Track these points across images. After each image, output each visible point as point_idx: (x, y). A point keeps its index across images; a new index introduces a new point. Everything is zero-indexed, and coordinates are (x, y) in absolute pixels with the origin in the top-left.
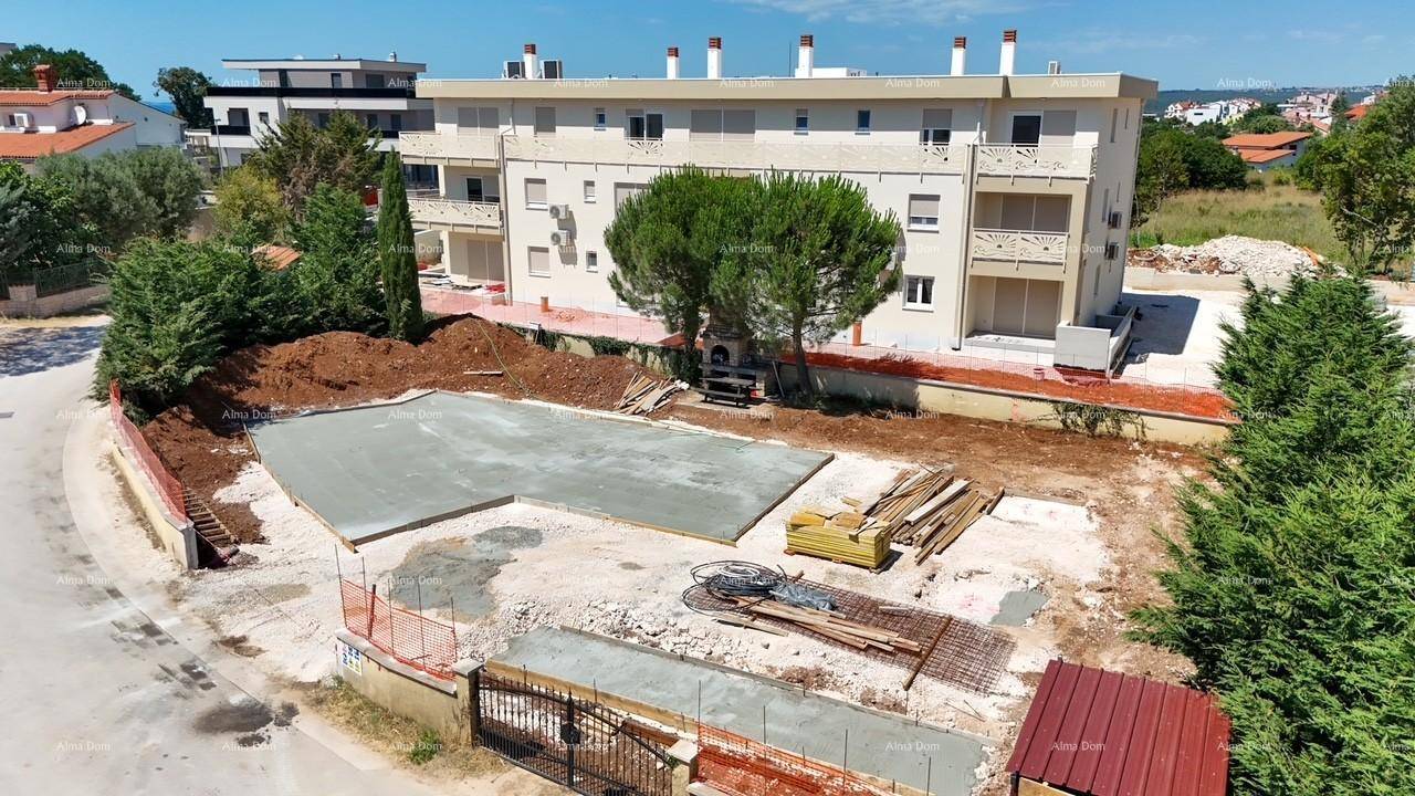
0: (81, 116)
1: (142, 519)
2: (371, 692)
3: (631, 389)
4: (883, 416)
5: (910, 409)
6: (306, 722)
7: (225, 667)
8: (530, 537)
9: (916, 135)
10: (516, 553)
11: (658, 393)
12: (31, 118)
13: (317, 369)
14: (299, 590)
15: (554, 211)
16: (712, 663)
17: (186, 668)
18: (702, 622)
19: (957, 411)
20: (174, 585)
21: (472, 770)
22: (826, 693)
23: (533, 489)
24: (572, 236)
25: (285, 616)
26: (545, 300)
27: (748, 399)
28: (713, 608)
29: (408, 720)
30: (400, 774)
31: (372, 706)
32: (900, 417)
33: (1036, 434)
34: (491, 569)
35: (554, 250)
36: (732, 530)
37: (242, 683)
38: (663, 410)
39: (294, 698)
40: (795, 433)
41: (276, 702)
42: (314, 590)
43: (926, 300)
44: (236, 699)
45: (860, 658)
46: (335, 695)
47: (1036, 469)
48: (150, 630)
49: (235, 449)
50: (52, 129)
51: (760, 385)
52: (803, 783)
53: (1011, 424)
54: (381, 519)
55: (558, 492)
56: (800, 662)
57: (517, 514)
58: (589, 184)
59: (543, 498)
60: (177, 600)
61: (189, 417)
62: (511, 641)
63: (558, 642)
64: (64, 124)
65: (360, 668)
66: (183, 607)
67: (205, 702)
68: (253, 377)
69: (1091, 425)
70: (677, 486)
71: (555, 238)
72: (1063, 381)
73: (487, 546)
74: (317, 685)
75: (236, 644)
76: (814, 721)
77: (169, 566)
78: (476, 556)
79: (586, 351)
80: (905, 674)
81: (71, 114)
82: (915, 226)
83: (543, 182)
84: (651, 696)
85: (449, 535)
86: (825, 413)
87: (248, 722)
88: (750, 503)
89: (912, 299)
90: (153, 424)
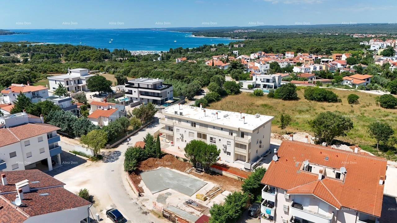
0: (111, 107)
1: (132, 189)
2: (155, 211)
3: (187, 169)
4: (218, 176)
5: (221, 175)
6: (150, 213)
7: (143, 208)
8: (170, 194)
9: (228, 133)
10: (169, 196)
11: (190, 170)
12: (103, 108)
13: (148, 164)
14: (148, 200)
15: (180, 134)
16: (184, 210)
17: (140, 208)
18: (184, 206)
19: (227, 176)
20: (137, 198)
21: (163, 219)
22: (193, 214)
23: (172, 187)
24: (183, 138)
25: (147, 203)
26: (179, 147)
27: (202, 171)
28: (186, 205)
29: (158, 214)
30: (157, 219)
31: (155, 213)
32: (220, 176)
33: (235, 180)
34: (166, 198)
35: (180, 140)
36: (191, 194)
37: (145, 209)
38: (190, 173)
39: (149, 211)
40: (205, 178)
41: (148, 211)
42: (150, 200)
43: (230, 155)
44: (145, 211)
45: (197, 211)
46: (152, 211)
47: (231, 186)
48: (136, 203)
49: (139, 178)
50: (106, 110)
51: (203, 169)
52: (188, 222)
53: (233, 178)
54: (155, 190)
55: (175, 188)
56: (192, 211)
57: (170, 190)
58: (185, 131)
59: (172, 188)
60: (138, 200)
61: (134, 173)
62: (167, 207)
63: (171, 207)
64: (108, 109)
65: (154, 209)
66: (139, 201)
67: (142, 211)
68: (140, 166)
69: (241, 180)
70: (187, 188)
71: (180, 138)
72: (245, 171)
73: (166, 195)
74: (151, 210)
75: (144, 205)
76: (191, 217)
77: (136, 196)
78: (165, 196)
79: (182, 160)
80: (201, 213)
81: (109, 107)
82: (228, 145)
83: (179, 130)
84: (178, 213)
85: (162, 193)
86: (210, 175)
87: (146, 213)
88: (195, 191)
89: (228, 154)
90: (131, 175)
